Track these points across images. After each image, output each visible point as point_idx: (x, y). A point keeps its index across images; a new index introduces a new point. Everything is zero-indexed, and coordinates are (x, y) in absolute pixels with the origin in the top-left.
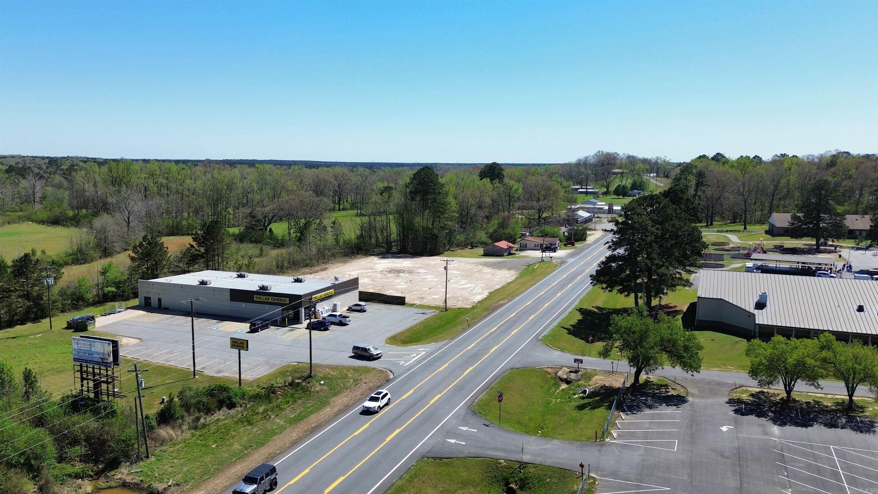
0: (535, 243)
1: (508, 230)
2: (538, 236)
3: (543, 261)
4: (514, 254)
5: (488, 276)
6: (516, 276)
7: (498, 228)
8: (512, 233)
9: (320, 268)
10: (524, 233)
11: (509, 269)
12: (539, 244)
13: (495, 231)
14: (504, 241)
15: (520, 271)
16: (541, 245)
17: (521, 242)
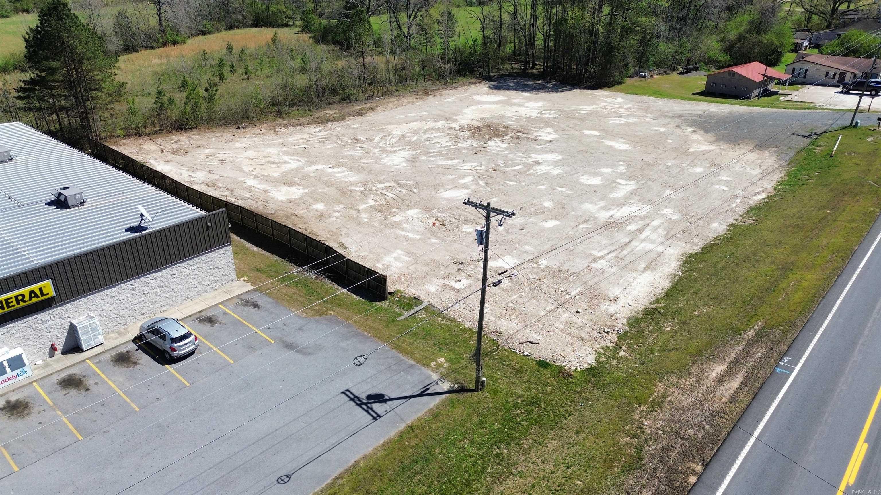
0: (828, 69)
1: (767, 37)
2: (833, 53)
3: (853, 126)
4: (775, 93)
5: (699, 170)
6: (777, 177)
7: (749, 31)
8: (778, 44)
9: (358, 108)
10: (799, 41)
11: (760, 146)
12: (838, 72)
13: (741, 38)
14: (756, 63)
15: (792, 154)
16: (843, 75)
17: (795, 66)
